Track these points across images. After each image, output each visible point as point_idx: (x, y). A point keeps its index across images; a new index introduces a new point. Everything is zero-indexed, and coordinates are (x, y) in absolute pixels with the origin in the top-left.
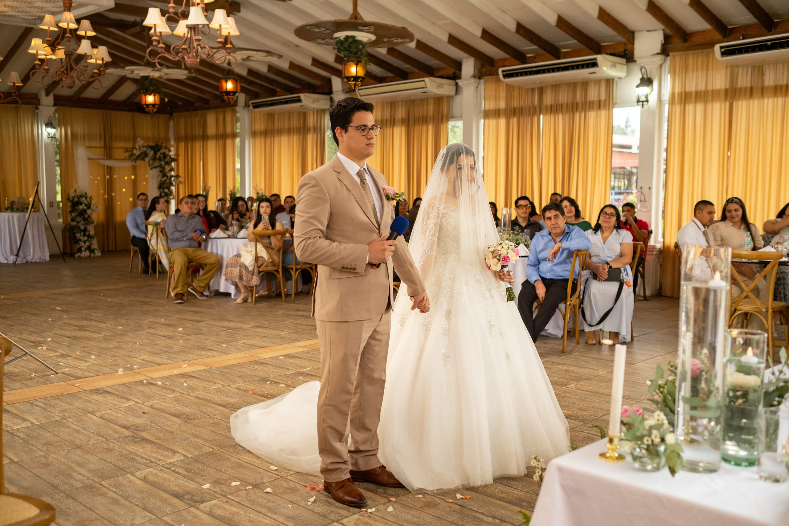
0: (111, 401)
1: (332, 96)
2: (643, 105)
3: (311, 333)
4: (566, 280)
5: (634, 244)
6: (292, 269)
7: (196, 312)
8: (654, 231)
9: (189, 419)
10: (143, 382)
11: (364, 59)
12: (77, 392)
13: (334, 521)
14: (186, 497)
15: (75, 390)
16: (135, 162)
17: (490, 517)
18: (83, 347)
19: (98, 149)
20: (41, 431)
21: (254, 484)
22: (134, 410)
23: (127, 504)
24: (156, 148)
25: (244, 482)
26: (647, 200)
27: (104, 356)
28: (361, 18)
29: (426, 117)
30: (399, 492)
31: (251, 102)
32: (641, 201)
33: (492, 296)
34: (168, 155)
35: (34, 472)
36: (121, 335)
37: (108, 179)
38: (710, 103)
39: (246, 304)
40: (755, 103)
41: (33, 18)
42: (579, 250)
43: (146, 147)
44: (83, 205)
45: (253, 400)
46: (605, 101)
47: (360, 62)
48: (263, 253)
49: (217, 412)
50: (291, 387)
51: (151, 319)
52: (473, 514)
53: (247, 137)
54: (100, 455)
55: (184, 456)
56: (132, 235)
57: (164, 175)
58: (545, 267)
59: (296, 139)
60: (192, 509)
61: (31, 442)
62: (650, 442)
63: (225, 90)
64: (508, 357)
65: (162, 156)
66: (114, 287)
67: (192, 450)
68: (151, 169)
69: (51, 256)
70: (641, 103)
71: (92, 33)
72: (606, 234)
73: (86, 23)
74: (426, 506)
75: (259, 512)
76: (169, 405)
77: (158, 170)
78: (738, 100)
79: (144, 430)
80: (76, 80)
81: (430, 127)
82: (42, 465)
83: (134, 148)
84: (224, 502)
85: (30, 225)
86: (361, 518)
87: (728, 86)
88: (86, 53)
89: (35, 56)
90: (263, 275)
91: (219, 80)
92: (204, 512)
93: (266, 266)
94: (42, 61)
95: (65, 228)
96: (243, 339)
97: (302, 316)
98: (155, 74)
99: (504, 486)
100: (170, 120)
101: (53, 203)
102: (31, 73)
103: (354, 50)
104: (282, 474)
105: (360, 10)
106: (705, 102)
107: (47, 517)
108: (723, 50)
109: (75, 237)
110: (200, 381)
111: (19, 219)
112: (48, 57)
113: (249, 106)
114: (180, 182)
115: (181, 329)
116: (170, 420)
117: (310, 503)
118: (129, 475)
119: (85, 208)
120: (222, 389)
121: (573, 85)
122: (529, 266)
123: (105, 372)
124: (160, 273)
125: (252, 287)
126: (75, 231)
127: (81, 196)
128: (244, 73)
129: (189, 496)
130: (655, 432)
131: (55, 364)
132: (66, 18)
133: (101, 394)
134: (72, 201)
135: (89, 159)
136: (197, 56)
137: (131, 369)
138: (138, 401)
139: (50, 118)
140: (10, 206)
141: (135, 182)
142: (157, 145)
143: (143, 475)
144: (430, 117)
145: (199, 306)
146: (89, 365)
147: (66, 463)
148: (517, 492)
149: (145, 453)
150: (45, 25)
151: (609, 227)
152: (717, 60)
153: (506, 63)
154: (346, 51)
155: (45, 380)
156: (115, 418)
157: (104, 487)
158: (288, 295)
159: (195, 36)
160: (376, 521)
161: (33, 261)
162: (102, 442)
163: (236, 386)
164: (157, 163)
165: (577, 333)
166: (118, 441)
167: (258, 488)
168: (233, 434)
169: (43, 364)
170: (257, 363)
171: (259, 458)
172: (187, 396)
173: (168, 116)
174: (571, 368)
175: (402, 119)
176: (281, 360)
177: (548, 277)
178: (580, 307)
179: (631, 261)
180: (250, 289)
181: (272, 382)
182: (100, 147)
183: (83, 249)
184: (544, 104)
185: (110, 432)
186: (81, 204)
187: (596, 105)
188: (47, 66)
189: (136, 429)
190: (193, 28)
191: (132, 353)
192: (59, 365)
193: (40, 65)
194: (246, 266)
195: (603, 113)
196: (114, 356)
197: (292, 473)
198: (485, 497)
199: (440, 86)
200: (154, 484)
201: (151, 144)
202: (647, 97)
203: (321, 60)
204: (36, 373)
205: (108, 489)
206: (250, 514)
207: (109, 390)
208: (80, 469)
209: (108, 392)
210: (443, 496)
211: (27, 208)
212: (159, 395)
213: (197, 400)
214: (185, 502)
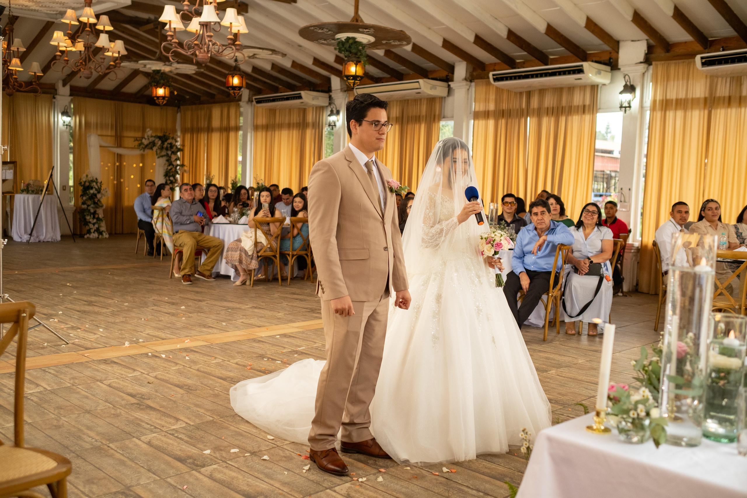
0: (118, 371)
1: (331, 94)
2: (625, 111)
3: (305, 315)
4: (549, 273)
5: (614, 240)
6: (289, 255)
7: (198, 292)
8: (632, 230)
9: (191, 390)
10: (148, 355)
11: (363, 59)
12: (86, 362)
13: (327, 489)
14: (188, 461)
15: (84, 360)
16: (144, 151)
17: (475, 490)
18: (93, 321)
19: (109, 138)
20: (52, 396)
21: (252, 451)
22: (139, 379)
23: (133, 465)
24: (164, 138)
25: (243, 449)
26: (627, 200)
27: (111, 329)
28: (362, 21)
29: (419, 116)
30: (388, 464)
31: (254, 98)
32: (621, 201)
33: (480, 283)
34: (174, 145)
35: (46, 433)
36: (128, 310)
37: (117, 166)
38: (690, 111)
39: (244, 286)
40: (733, 112)
41: (55, 12)
42: (562, 245)
43: (155, 137)
44: (94, 189)
45: (251, 375)
46: (589, 106)
47: (360, 62)
48: (262, 238)
49: (217, 385)
50: (287, 364)
51: (156, 297)
52: (458, 486)
53: (249, 130)
54: (107, 420)
55: (187, 423)
56: (139, 219)
57: (171, 164)
58: (530, 260)
59: (295, 133)
60: (194, 472)
61: (44, 405)
62: (636, 416)
63: (231, 85)
64: (494, 341)
65: (169, 146)
66: (121, 267)
67: (194, 418)
68: (158, 158)
69: (62, 236)
70: (624, 109)
71: (110, 28)
72: (587, 231)
73: (105, 19)
74: (413, 477)
75: (257, 478)
76: (172, 376)
77: (165, 159)
78: (717, 108)
79: (149, 399)
80: (93, 71)
81: (423, 126)
82: (54, 427)
83: (143, 137)
84: (223, 467)
85: (43, 207)
86: (353, 486)
87: (707, 95)
88: (103, 47)
89: (56, 47)
90: (261, 260)
91: (225, 76)
92: (205, 475)
93: (265, 252)
94: (62, 52)
95: (76, 210)
96: (241, 319)
97: (297, 299)
98: (166, 69)
99: (488, 462)
100: (177, 112)
101: (65, 186)
102: (52, 63)
103: (354, 51)
104: (278, 443)
105: (360, 13)
106: (685, 109)
107: (64, 470)
108: (704, 60)
109: (85, 219)
110: (201, 356)
111: (34, 201)
112: (68, 49)
113: (252, 101)
114: (185, 171)
115: (184, 307)
116: (174, 391)
117: (304, 471)
118: (134, 439)
119: (96, 192)
120: (222, 363)
121: (559, 90)
122: (515, 258)
123: (112, 344)
124: (163, 255)
125: (251, 271)
126: (85, 214)
127: (92, 181)
128: (249, 70)
129: (191, 461)
130: (640, 407)
131: (65, 335)
132: (87, 13)
133: (108, 364)
134: (84, 186)
135: (101, 146)
136: (208, 51)
137: (137, 342)
138: (143, 371)
139: (66, 107)
140: (26, 188)
141: (142, 169)
142: (164, 136)
143: (148, 440)
144: (423, 116)
145: (200, 287)
146: (98, 338)
147: (76, 426)
148: (500, 468)
149: (150, 420)
150: (66, 19)
151: (591, 224)
152: (697, 69)
153: (496, 68)
154: (347, 51)
155: (56, 349)
156: (121, 387)
157: (112, 449)
158: (284, 279)
159: (207, 32)
160: (367, 489)
161: (45, 240)
162: (109, 408)
163: (235, 361)
164: (164, 153)
165: (558, 324)
166: (125, 408)
167: (255, 455)
168: (232, 404)
169: (55, 334)
170: (255, 340)
171: (257, 428)
172: (189, 369)
173: (176, 108)
174: (552, 356)
175: (397, 118)
176: (277, 339)
177: (532, 270)
178: (561, 299)
179: (611, 257)
180: (248, 272)
181: (268, 358)
182: (111, 136)
183: (92, 231)
184: (532, 106)
185: (117, 399)
186: (92, 188)
187: (581, 109)
188: (67, 57)
189: (141, 398)
190: (205, 25)
191: (138, 328)
192: (70, 336)
193: (60, 56)
194: (245, 251)
195: (587, 117)
196: (121, 330)
197: (288, 443)
198: (469, 471)
199: (434, 87)
200: (158, 448)
201: (159, 134)
202: (629, 103)
203: (322, 60)
204: (48, 342)
205: (115, 451)
206: (248, 478)
207: (116, 360)
208: (89, 432)
209: (115, 363)
210: (430, 469)
211: (42, 191)
212: (163, 367)
213: (199, 373)
214: (187, 466)
